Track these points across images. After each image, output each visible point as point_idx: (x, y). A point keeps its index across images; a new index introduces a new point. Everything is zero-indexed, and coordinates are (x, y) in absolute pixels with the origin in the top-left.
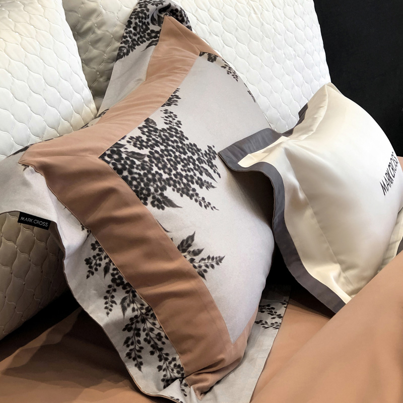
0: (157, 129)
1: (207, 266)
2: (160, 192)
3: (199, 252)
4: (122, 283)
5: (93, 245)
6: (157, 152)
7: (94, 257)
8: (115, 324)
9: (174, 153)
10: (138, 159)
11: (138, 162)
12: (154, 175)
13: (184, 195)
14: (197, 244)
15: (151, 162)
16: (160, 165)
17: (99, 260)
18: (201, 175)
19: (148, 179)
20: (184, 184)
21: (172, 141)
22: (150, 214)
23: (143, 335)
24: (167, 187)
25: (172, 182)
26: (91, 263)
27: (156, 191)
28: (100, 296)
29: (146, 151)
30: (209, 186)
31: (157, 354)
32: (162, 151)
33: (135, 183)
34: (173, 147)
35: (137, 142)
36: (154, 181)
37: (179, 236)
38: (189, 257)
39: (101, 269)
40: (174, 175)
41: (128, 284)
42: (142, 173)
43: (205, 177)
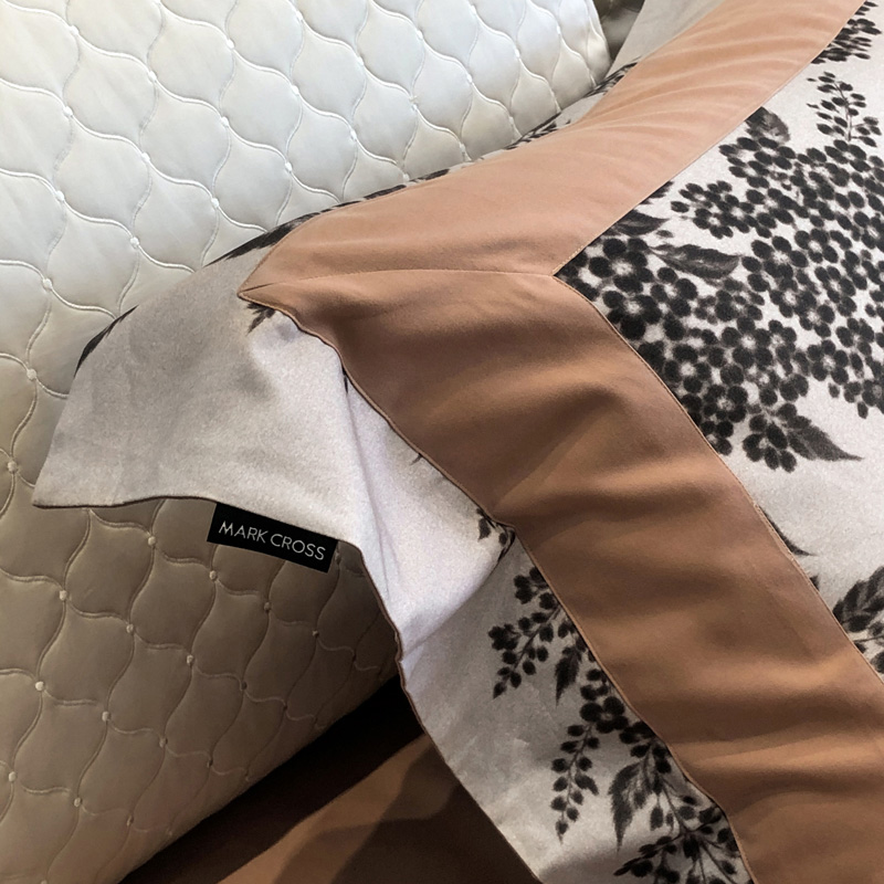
0: (788, 153)
2: (781, 401)
5: (520, 581)
6: (781, 244)
7: (525, 624)
10: (707, 275)
11: (705, 289)
12: (762, 337)
13: (873, 410)
16: (789, 297)
17: (542, 639)
19: (743, 357)
21: (843, 201)
22: (739, 489)
24: (811, 380)
26: (513, 644)
27: (768, 397)
29: (739, 243)
32: (802, 238)
33: (687, 370)
34: (844, 222)
35: (712, 206)
36: (763, 359)
37: (843, 571)
39: (546, 669)
40: (841, 332)
41: (642, 728)
42: (718, 329)
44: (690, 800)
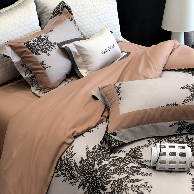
0: (41, 38)
1: (46, 68)
3: (45, 64)
4: (29, 70)
5: (23, 62)
6: (39, 43)
8: (27, 78)
9: (43, 43)
10: (33, 45)
12: (36, 48)
13: (43, 53)
14: (44, 63)
15: (36, 45)
16: (38, 46)
18: (49, 48)
19: (35, 49)
20: (44, 50)
21: (44, 41)
22: (34, 56)
23: (33, 80)
25: (41, 50)
26: (22, 65)
27: (36, 51)
28: (24, 72)
29: (36, 43)
30: (51, 51)
31: (36, 84)
32: (40, 43)
33: (31, 49)
34: (44, 42)
35: (35, 41)
36: (36, 49)
37: (41, 61)
38: (42, 66)
39: (24, 66)
40: (42, 48)
41: (30, 70)
42: (33, 47)
43: (50, 49)
44: (33, 74)
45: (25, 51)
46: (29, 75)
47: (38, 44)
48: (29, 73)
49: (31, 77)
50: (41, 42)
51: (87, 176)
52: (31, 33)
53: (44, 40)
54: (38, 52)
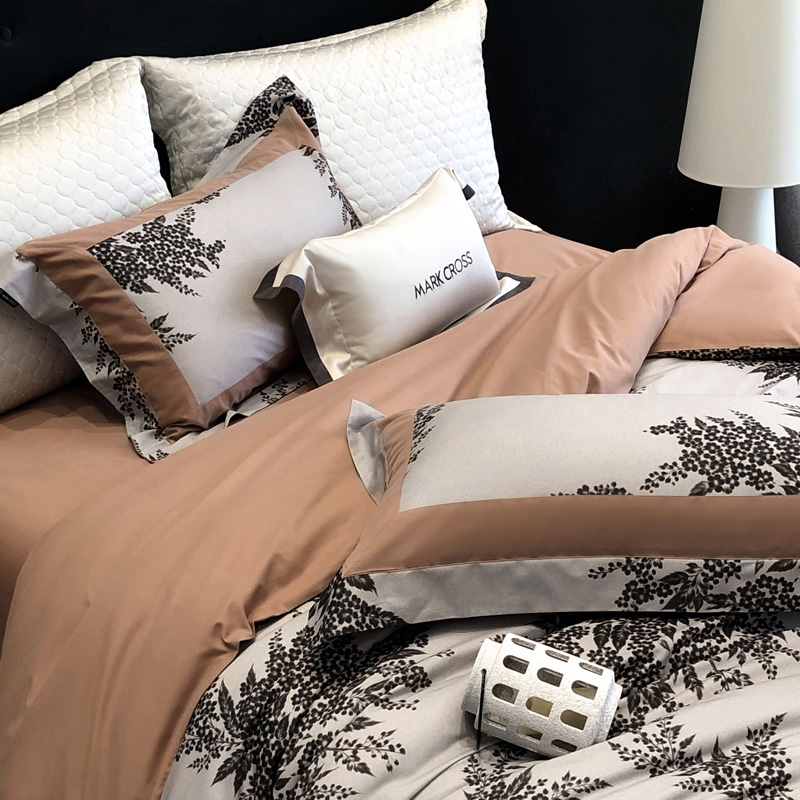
0: (163, 226)
1: (174, 342)
2: (140, 279)
3: (170, 329)
4: (108, 350)
5: (86, 319)
6: (149, 246)
7: (87, 328)
8: (103, 382)
9: (169, 246)
10: (125, 252)
12: (137, 266)
13: (165, 283)
14: (168, 323)
15: (139, 254)
17: (91, 331)
18: (192, 265)
19: (131, 269)
20: (168, 273)
21: (173, 237)
22: (128, 298)
23: (128, 393)
24: (149, 275)
25: (155, 272)
26: (85, 333)
27: (136, 278)
28: (94, 359)
29: (138, 245)
30: (198, 275)
31: (142, 409)
32: (156, 245)
33: (116, 271)
34: (170, 242)
35: (134, 238)
36: (136, 270)
37: (152, 316)
38: (159, 334)
39: (92, 338)
40: (160, 266)
41: (113, 351)
42: (125, 263)
43: (196, 268)
44: (125, 369)
45: (92, 277)
46: (110, 371)
47: (144, 251)
48: (112, 364)
49: (119, 378)
50: (158, 242)
51: (255, 737)
52: (125, 208)
53: (174, 232)
54: (145, 281)
